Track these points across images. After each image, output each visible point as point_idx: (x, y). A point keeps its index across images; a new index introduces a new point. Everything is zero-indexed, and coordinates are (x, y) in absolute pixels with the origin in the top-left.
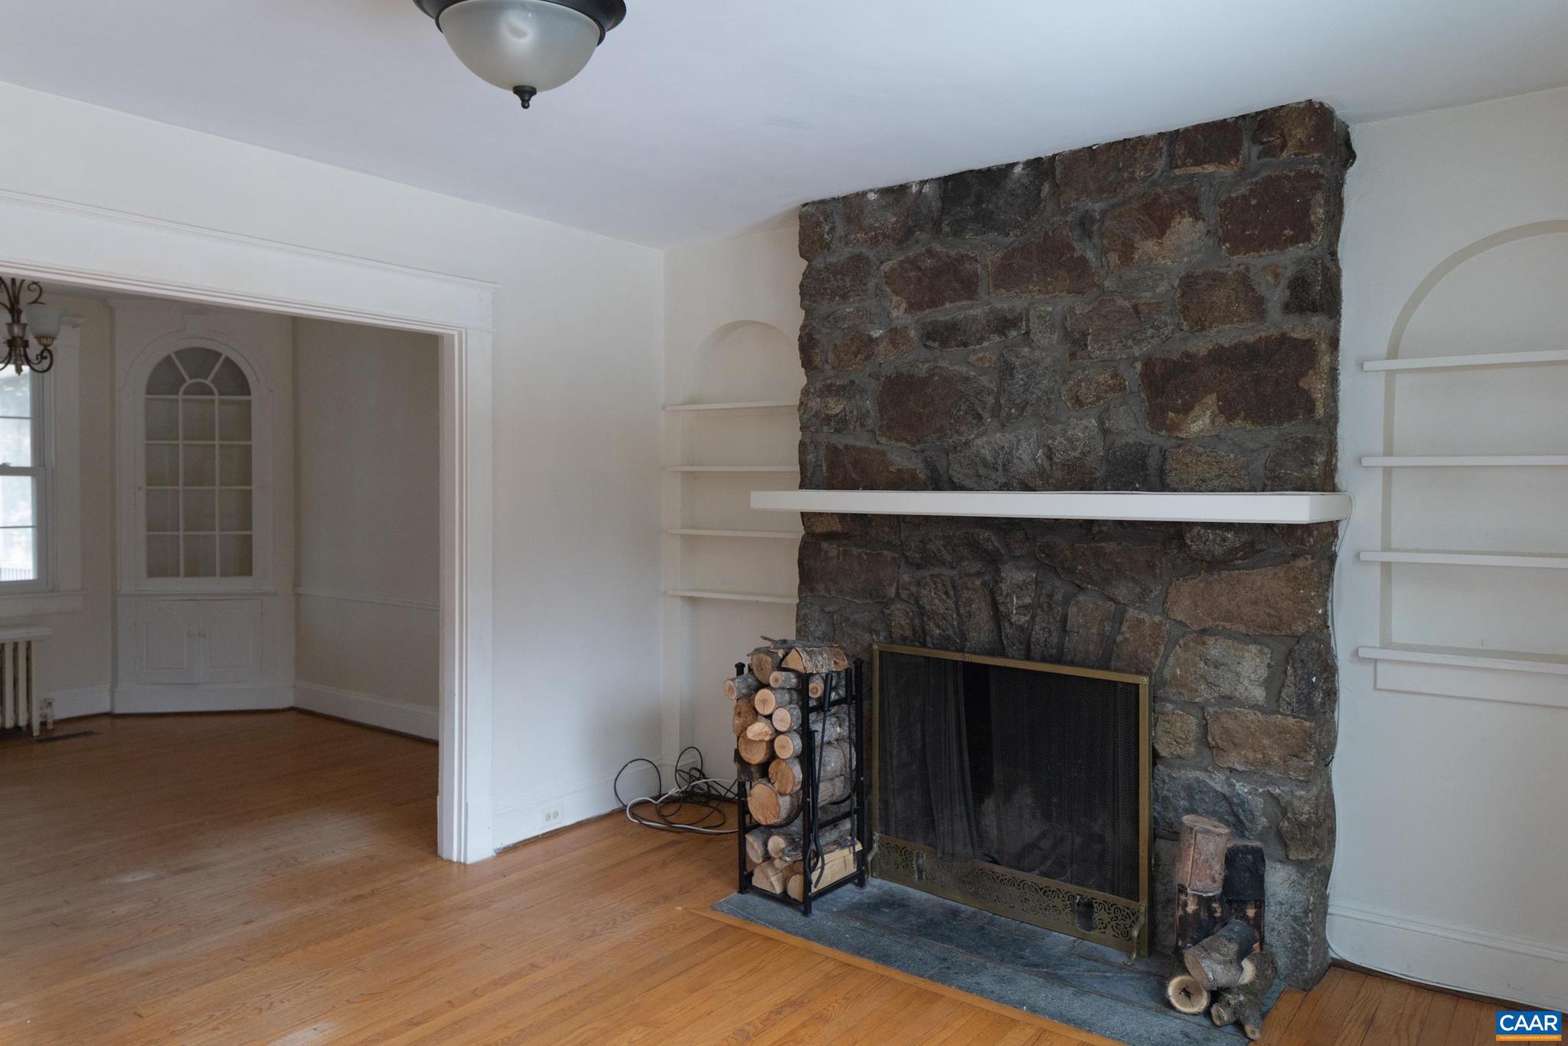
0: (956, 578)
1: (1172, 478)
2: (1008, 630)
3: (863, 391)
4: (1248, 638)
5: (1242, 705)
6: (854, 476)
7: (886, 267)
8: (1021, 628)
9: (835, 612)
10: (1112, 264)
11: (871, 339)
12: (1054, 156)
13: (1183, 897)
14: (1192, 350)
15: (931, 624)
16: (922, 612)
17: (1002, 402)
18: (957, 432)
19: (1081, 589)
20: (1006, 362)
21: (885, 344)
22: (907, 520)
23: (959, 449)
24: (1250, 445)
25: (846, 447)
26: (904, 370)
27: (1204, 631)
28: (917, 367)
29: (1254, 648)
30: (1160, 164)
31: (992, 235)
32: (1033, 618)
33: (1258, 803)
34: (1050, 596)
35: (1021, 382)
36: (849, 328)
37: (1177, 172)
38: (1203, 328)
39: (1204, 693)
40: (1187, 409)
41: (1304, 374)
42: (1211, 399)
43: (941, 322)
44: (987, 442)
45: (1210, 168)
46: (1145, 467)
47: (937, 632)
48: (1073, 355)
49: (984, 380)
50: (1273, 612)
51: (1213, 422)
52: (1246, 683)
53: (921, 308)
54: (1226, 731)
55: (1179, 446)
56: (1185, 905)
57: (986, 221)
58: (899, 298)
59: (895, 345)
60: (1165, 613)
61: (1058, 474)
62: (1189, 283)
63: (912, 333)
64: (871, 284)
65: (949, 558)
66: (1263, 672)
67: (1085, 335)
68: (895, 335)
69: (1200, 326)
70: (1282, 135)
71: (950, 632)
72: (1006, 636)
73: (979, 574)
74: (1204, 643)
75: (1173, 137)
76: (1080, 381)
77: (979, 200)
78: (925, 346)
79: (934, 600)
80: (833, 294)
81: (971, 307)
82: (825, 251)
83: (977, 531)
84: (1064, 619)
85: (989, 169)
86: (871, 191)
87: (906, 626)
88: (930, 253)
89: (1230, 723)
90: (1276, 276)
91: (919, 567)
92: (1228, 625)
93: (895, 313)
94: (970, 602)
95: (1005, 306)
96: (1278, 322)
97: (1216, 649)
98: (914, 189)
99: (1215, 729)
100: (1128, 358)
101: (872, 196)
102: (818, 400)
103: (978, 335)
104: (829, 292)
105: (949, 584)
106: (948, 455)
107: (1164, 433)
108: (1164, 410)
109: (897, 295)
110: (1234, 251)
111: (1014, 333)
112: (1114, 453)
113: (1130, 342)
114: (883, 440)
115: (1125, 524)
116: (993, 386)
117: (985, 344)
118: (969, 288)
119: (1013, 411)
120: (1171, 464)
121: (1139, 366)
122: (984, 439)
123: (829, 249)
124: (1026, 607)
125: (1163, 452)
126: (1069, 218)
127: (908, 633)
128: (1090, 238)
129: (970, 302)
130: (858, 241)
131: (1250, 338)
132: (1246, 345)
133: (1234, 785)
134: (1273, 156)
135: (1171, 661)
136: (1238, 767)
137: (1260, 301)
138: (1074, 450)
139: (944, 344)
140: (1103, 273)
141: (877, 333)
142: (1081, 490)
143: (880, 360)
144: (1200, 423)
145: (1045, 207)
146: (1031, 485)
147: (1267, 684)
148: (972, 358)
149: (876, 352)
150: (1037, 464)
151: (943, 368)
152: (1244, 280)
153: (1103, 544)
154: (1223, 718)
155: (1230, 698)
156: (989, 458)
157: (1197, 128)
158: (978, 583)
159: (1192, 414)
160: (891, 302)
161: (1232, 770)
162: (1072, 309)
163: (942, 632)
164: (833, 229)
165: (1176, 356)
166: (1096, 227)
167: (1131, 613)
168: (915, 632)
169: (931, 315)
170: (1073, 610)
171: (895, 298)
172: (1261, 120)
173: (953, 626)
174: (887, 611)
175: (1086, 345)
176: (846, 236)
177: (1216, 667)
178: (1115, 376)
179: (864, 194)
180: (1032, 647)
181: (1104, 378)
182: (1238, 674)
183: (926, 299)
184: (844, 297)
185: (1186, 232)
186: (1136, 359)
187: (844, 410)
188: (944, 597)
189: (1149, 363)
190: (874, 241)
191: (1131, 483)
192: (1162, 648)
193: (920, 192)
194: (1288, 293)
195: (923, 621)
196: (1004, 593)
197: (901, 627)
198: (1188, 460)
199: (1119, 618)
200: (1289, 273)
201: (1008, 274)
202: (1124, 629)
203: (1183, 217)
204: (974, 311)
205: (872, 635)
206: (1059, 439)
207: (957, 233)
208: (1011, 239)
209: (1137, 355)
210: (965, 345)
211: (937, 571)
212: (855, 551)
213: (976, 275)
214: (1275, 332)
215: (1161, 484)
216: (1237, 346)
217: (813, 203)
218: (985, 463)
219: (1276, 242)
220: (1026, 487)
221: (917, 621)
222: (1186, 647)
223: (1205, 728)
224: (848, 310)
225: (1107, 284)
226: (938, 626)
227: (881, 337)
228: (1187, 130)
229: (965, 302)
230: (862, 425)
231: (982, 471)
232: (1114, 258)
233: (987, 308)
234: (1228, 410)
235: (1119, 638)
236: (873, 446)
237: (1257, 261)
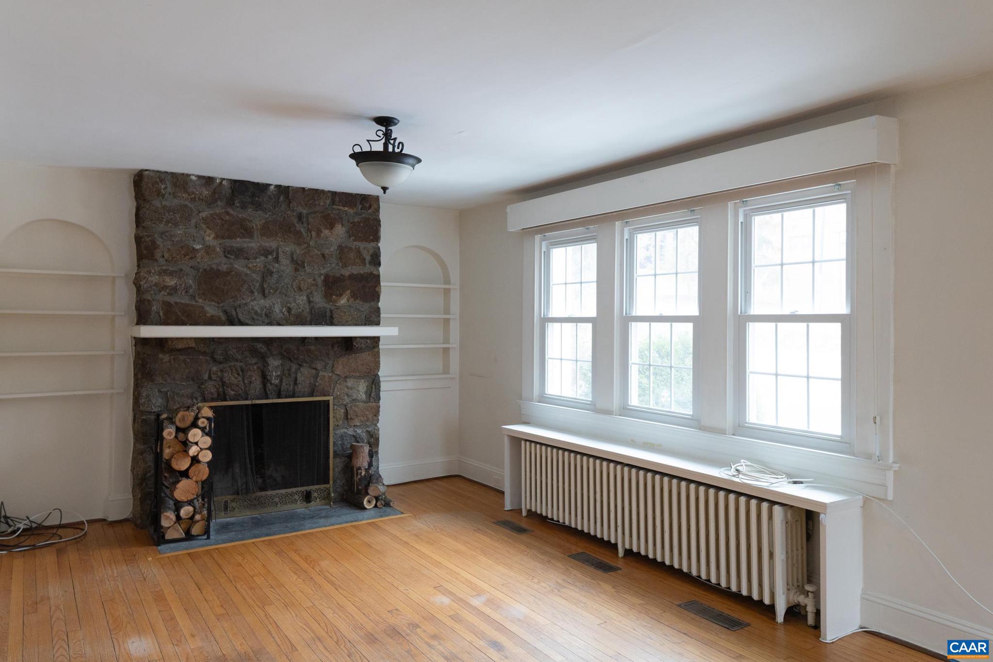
0: (244, 366)
1: (335, 321)
2: (269, 387)
3: (187, 275)
4: (360, 377)
5: (359, 401)
6: (183, 318)
7: (203, 215)
8: (277, 386)
9: (168, 391)
10: (313, 236)
11: (194, 249)
12: (288, 187)
13: (360, 471)
14: (344, 274)
15: (229, 390)
16: (224, 384)
17: (265, 286)
18: (243, 299)
19: (300, 365)
20: (268, 269)
21: (202, 253)
22: (216, 340)
23: (242, 306)
24: (362, 309)
25: (176, 303)
26: (214, 266)
27: (346, 377)
28: (221, 266)
29: (363, 381)
30: (328, 202)
31: (260, 212)
32: (281, 381)
33: (364, 435)
34: (289, 370)
35: (276, 279)
36: (177, 241)
37: (335, 207)
38: (346, 266)
39: (347, 400)
40: (341, 295)
41: (377, 286)
42: (348, 292)
43: (235, 247)
44: (259, 304)
45: (346, 209)
46: (326, 316)
47: (233, 393)
48: (296, 270)
49: (254, 276)
50: (368, 367)
51: (348, 300)
52: (361, 393)
53: (223, 238)
54: (355, 411)
55: (337, 309)
56: (361, 473)
57: (258, 206)
58: (211, 231)
59: (208, 253)
60: (332, 372)
61: (292, 319)
62: (341, 248)
63: (218, 249)
64: (193, 221)
65: (239, 357)
66: (365, 389)
67: (303, 262)
68: (208, 250)
69: (345, 265)
70: (370, 205)
71: (241, 392)
72: (269, 390)
73: (256, 363)
74: (346, 381)
75: (334, 194)
76: (300, 281)
77: (253, 195)
78: (226, 256)
79: (231, 378)
80: (168, 222)
81: (250, 242)
82: (161, 198)
83: (255, 344)
84: (296, 379)
85: (258, 183)
86: (193, 175)
87: (215, 392)
88: (228, 213)
89: (356, 409)
90: (368, 252)
91: (220, 363)
92: (354, 374)
93: (207, 238)
94: (251, 376)
95: (267, 244)
96: (368, 269)
97: (350, 382)
98: (218, 181)
99: (350, 412)
100: (319, 274)
101: (193, 178)
102: (157, 277)
103: (254, 256)
104: (165, 220)
105: (239, 370)
106: (236, 309)
107: (331, 303)
108: (331, 295)
109: (210, 230)
110: (355, 240)
111: (270, 257)
112: (315, 311)
113: (321, 268)
114: (200, 301)
115: (319, 339)
116: (259, 279)
117: (258, 260)
118: (248, 232)
119: (271, 291)
120: (335, 315)
121: (322, 277)
122: (256, 302)
123: (163, 198)
124: (278, 376)
125: (331, 311)
126: (295, 214)
127: (215, 396)
128: (302, 223)
129: (249, 240)
130: (183, 197)
131: (362, 272)
132: (361, 274)
133: (357, 431)
134: (366, 210)
135: (336, 390)
136: (358, 424)
137: (364, 259)
138: (299, 309)
139: (237, 257)
140: (308, 239)
141: (198, 247)
142: (301, 325)
143: (199, 260)
144: (343, 301)
145: (281, 205)
146: (281, 323)
147: (366, 393)
148: (250, 265)
149: (197, 256)
150: (284, 314)
151: (236, 268)
152: (358, 251)
153: (310, 347)
154: (353, 408)
155: (355, 400)
156: (259, 311)
157: (343, 193)
158: (255, 367)
159: (342, 297)
160: (205, 232)
161: (354, 426)
162: (295, 251)
163: (235, 393)
164: (165, 188)
165: (338, 275)
166: (304, 220)
167: (321, 373)
168: (219, 394)
169: (228, 243)
170: (299, 375)
171: (208, 231)
172: (363, 197)
173: (242, 390)
174: (203, 387)
175: (305, 267)
176: (174, 193)
177: (351, 390)
178: (314, 280)
179: (188, 175)
180: (282, 393)
181: (310, 280)
182: (358, 391)
183: (226, 235)
184: (176, 225)
185: (340, 230)
186: (322, 274)
187: (176, 283)
188: (236, 376)
189: (327, 277)
190: (193, 200)
191: (322, 322)
192: (332, 385)
193: (221, 183)
194: (370, 258)
195: (224, 388)
196: (271, 371)
197: (212, 393)
198: (342, 314)
199: (316, 376)
200: (371, 251)
201: (266, 231)
202: (318, 380)
203: (339, 224)
204: (253, 244)
205: (192, 399)
206: (293, 304)
207: (244, 207)
208: (267, 216)
209: (322, 273)
210: (248, 259)
211: (232, 364)
212: (182, 357)
213: (253, 227)
214: (369, 271)
215: (331, 323)
216: (358, 274)
217: (153, 171)
218: (256, 313)
219: (367, 240)
220: (279, 324)
221: (221, 390)
222: (340, 384)
223: (346, 413)
224: (179, 232)
225: (311, 243)
226: (233, 390)
227: (201, 249)
228: (339, 193)
229: (247, 240)
230: (187, 292)
231: (255, 317)
232: (314, 234)
233: (258, 244)
234: (354, 296)
235: (317, 384)
236: (194, 303)
237: (362, 245)
